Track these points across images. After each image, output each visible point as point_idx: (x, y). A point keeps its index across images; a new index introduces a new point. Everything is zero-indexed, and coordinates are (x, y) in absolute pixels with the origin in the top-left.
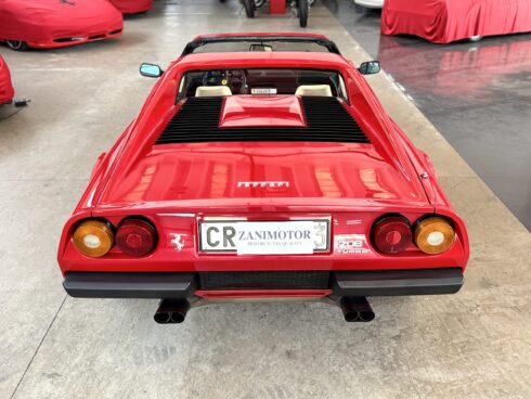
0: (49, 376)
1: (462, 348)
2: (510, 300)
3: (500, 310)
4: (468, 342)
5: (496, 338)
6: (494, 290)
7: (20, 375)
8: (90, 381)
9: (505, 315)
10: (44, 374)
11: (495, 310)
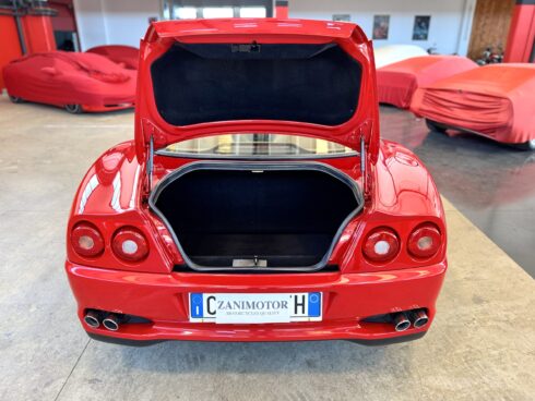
0: (90, 381)
1: (465, 357)
2: (501, 315)
3: (495, 324)
4: (470, 352)
5: (495, 349)
6: (486, 306)
7: (63, 380)
8: (128, 387)
9: (499, 328)
10: (85, 379)
11: (489, 323)
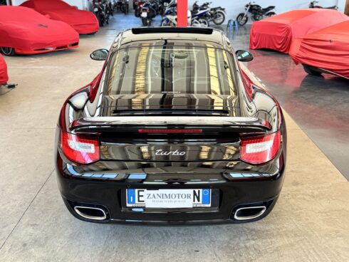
0: (32, 225)
2: (309, 192)
3: (302, 197)
5: (297, 210)
7: (14, 224)
8: (56, 228)
10: (28, 224)
11: (299, 197)
